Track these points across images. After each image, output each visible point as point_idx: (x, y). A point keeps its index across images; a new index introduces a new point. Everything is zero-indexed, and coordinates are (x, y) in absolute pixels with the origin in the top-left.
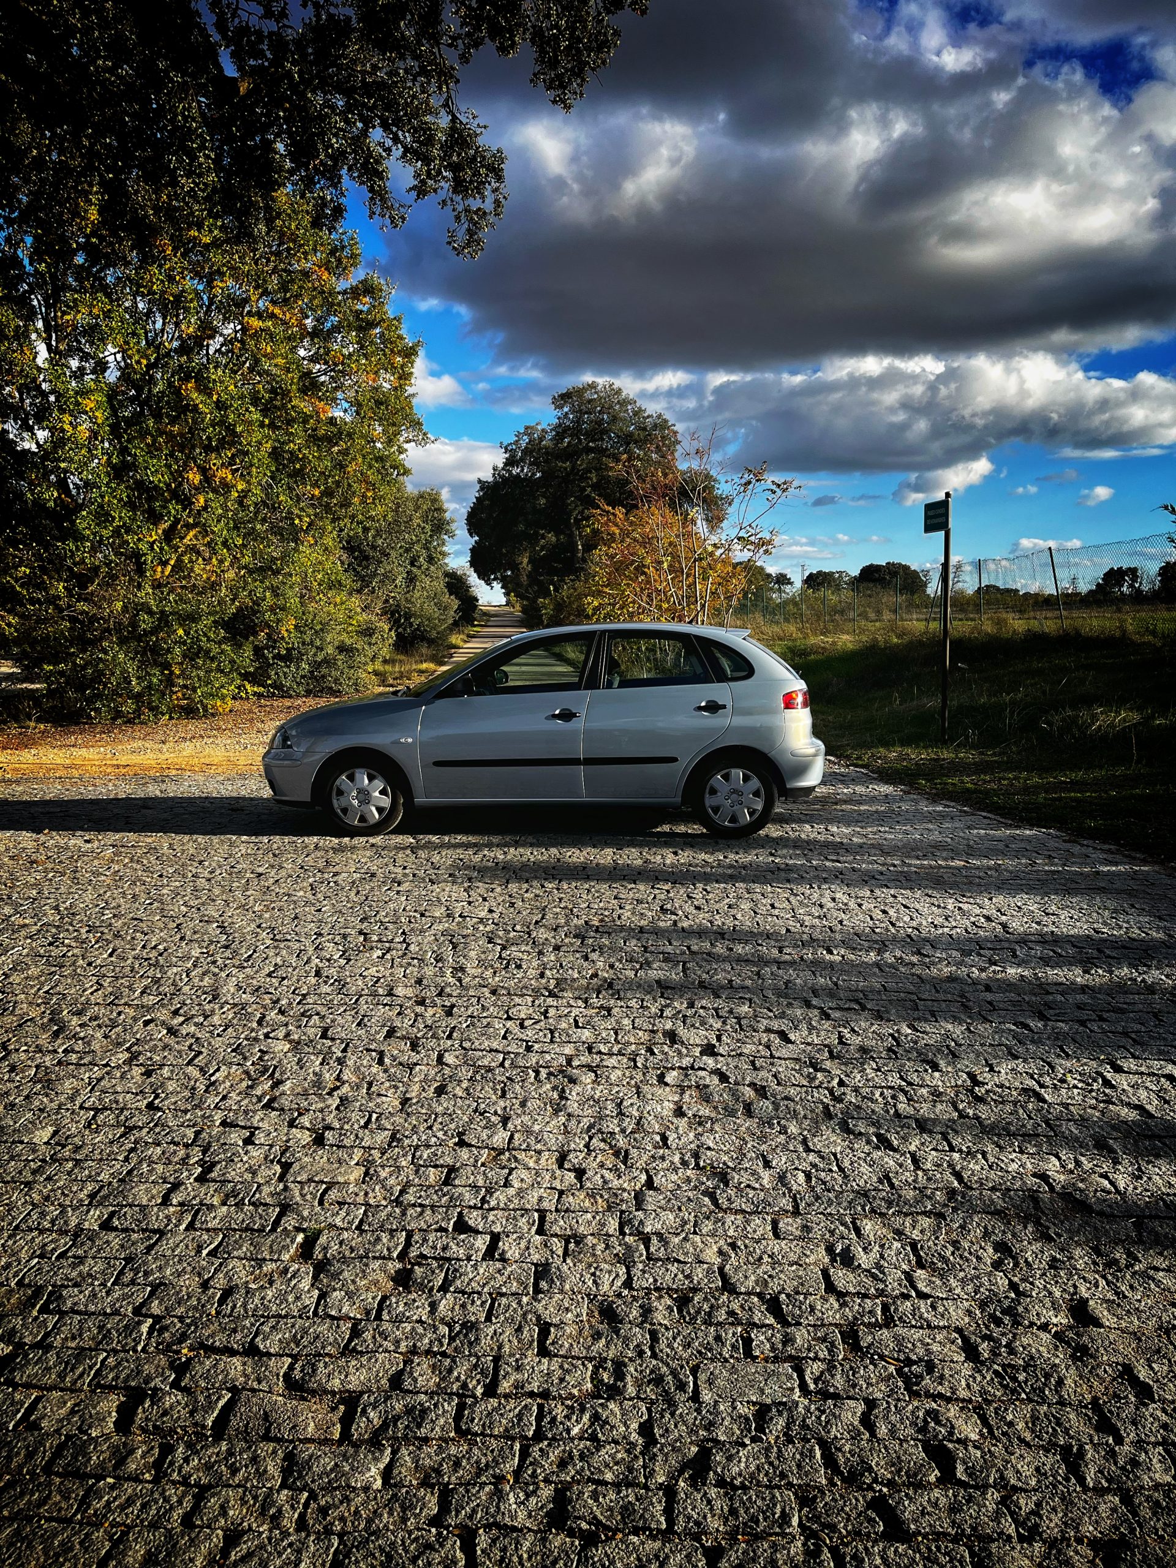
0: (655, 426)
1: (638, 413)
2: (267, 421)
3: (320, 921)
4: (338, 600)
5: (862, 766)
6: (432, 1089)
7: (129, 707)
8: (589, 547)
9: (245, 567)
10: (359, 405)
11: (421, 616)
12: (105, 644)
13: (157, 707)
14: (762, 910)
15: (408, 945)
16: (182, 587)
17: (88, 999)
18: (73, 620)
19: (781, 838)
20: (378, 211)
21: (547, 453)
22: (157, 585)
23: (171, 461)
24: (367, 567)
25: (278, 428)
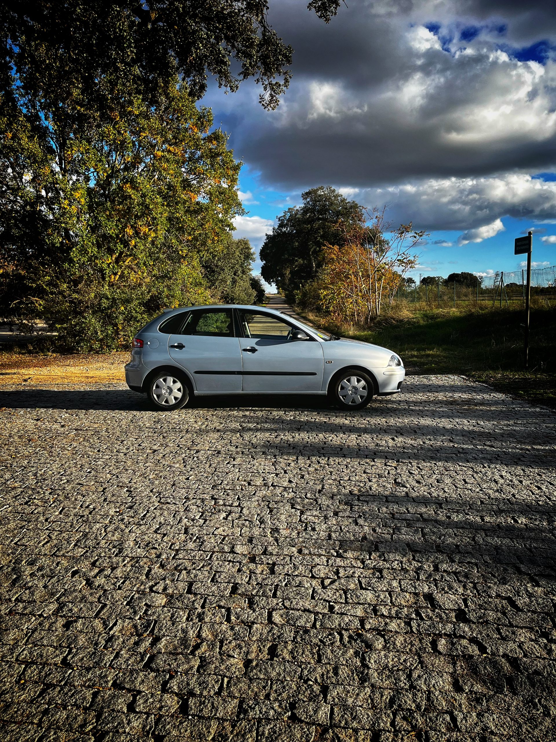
0: (351, 207)
1: (343, 200)
2: (166, 203)
3: (188, 488)
4: (200, 292)
5: (483, 382)
6: (266, 649)
7: (96, 345)
8: (319, 265)
9: (154, 276)
10: (211, 194)
11: (239, 299)
12: (85, 315)
13: (111, 346)
14: (460, 484)
15: (242, 508)
16: (124, 286)
17: (40, 551)
18: (71, 302)
19: (452, 429)
20: (223, 83)
21: (299, 221)
22: (111, 285)
23: (118, 223)
24: (214, 276)
25: (172, 206)
